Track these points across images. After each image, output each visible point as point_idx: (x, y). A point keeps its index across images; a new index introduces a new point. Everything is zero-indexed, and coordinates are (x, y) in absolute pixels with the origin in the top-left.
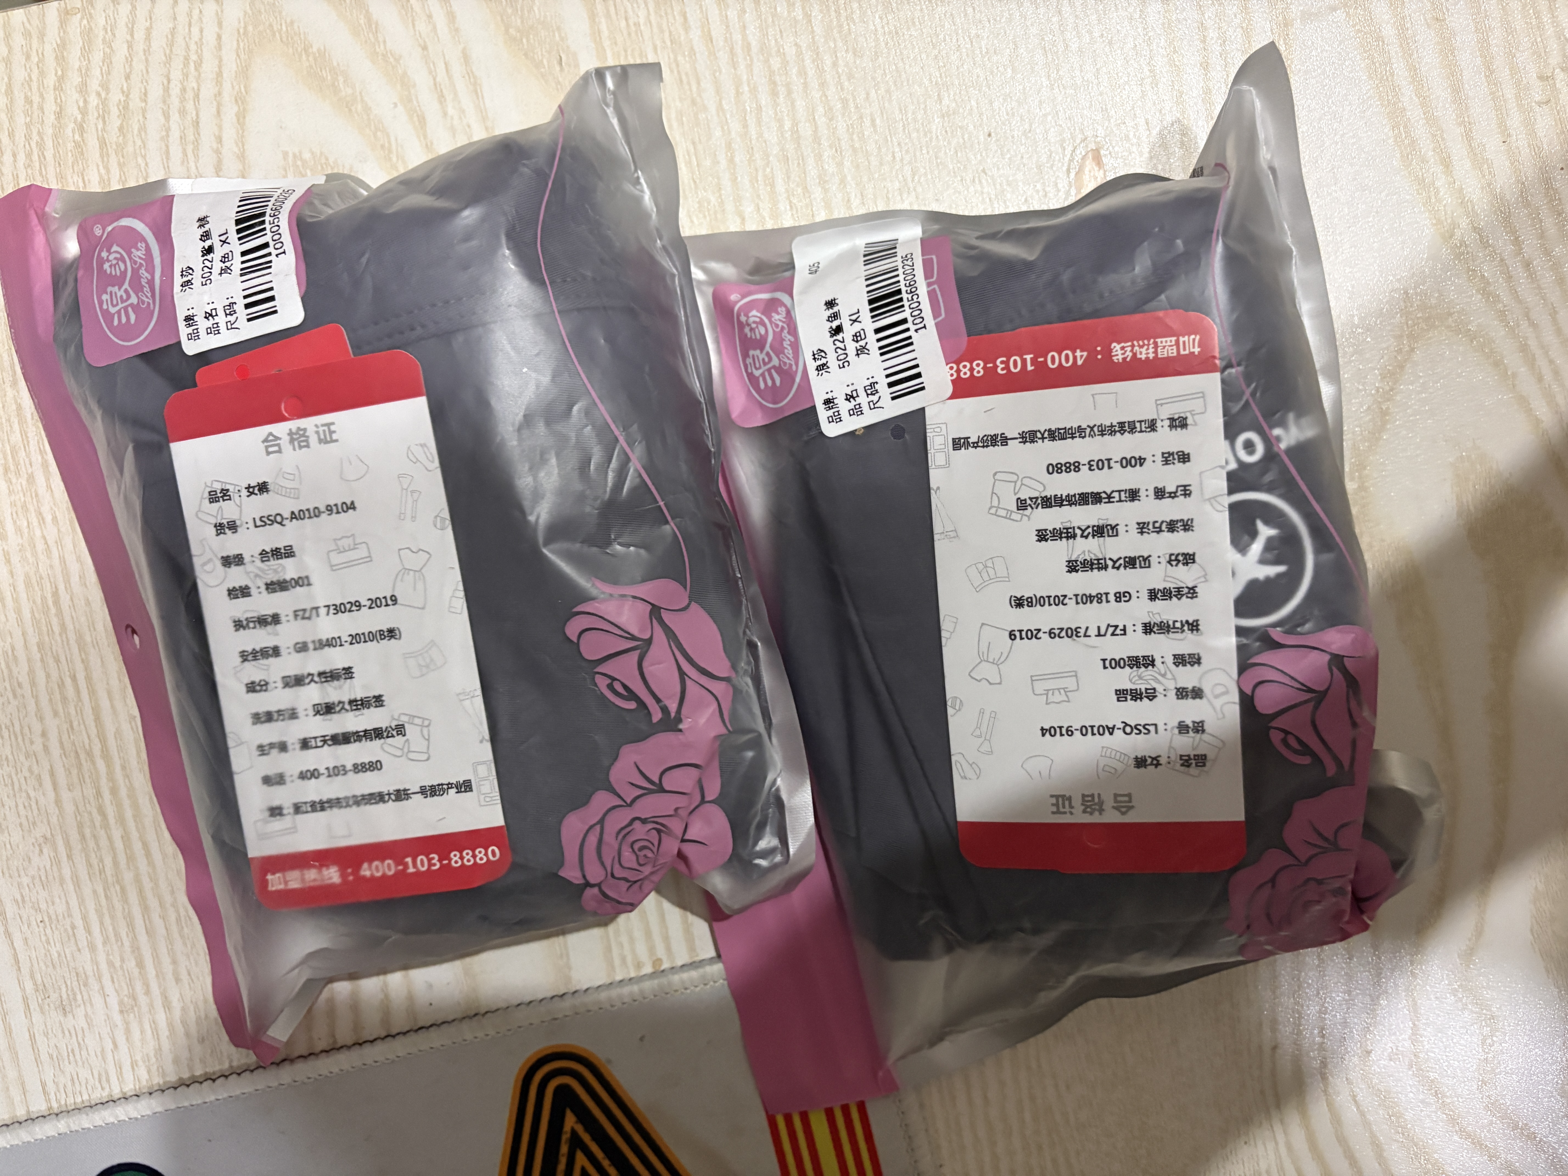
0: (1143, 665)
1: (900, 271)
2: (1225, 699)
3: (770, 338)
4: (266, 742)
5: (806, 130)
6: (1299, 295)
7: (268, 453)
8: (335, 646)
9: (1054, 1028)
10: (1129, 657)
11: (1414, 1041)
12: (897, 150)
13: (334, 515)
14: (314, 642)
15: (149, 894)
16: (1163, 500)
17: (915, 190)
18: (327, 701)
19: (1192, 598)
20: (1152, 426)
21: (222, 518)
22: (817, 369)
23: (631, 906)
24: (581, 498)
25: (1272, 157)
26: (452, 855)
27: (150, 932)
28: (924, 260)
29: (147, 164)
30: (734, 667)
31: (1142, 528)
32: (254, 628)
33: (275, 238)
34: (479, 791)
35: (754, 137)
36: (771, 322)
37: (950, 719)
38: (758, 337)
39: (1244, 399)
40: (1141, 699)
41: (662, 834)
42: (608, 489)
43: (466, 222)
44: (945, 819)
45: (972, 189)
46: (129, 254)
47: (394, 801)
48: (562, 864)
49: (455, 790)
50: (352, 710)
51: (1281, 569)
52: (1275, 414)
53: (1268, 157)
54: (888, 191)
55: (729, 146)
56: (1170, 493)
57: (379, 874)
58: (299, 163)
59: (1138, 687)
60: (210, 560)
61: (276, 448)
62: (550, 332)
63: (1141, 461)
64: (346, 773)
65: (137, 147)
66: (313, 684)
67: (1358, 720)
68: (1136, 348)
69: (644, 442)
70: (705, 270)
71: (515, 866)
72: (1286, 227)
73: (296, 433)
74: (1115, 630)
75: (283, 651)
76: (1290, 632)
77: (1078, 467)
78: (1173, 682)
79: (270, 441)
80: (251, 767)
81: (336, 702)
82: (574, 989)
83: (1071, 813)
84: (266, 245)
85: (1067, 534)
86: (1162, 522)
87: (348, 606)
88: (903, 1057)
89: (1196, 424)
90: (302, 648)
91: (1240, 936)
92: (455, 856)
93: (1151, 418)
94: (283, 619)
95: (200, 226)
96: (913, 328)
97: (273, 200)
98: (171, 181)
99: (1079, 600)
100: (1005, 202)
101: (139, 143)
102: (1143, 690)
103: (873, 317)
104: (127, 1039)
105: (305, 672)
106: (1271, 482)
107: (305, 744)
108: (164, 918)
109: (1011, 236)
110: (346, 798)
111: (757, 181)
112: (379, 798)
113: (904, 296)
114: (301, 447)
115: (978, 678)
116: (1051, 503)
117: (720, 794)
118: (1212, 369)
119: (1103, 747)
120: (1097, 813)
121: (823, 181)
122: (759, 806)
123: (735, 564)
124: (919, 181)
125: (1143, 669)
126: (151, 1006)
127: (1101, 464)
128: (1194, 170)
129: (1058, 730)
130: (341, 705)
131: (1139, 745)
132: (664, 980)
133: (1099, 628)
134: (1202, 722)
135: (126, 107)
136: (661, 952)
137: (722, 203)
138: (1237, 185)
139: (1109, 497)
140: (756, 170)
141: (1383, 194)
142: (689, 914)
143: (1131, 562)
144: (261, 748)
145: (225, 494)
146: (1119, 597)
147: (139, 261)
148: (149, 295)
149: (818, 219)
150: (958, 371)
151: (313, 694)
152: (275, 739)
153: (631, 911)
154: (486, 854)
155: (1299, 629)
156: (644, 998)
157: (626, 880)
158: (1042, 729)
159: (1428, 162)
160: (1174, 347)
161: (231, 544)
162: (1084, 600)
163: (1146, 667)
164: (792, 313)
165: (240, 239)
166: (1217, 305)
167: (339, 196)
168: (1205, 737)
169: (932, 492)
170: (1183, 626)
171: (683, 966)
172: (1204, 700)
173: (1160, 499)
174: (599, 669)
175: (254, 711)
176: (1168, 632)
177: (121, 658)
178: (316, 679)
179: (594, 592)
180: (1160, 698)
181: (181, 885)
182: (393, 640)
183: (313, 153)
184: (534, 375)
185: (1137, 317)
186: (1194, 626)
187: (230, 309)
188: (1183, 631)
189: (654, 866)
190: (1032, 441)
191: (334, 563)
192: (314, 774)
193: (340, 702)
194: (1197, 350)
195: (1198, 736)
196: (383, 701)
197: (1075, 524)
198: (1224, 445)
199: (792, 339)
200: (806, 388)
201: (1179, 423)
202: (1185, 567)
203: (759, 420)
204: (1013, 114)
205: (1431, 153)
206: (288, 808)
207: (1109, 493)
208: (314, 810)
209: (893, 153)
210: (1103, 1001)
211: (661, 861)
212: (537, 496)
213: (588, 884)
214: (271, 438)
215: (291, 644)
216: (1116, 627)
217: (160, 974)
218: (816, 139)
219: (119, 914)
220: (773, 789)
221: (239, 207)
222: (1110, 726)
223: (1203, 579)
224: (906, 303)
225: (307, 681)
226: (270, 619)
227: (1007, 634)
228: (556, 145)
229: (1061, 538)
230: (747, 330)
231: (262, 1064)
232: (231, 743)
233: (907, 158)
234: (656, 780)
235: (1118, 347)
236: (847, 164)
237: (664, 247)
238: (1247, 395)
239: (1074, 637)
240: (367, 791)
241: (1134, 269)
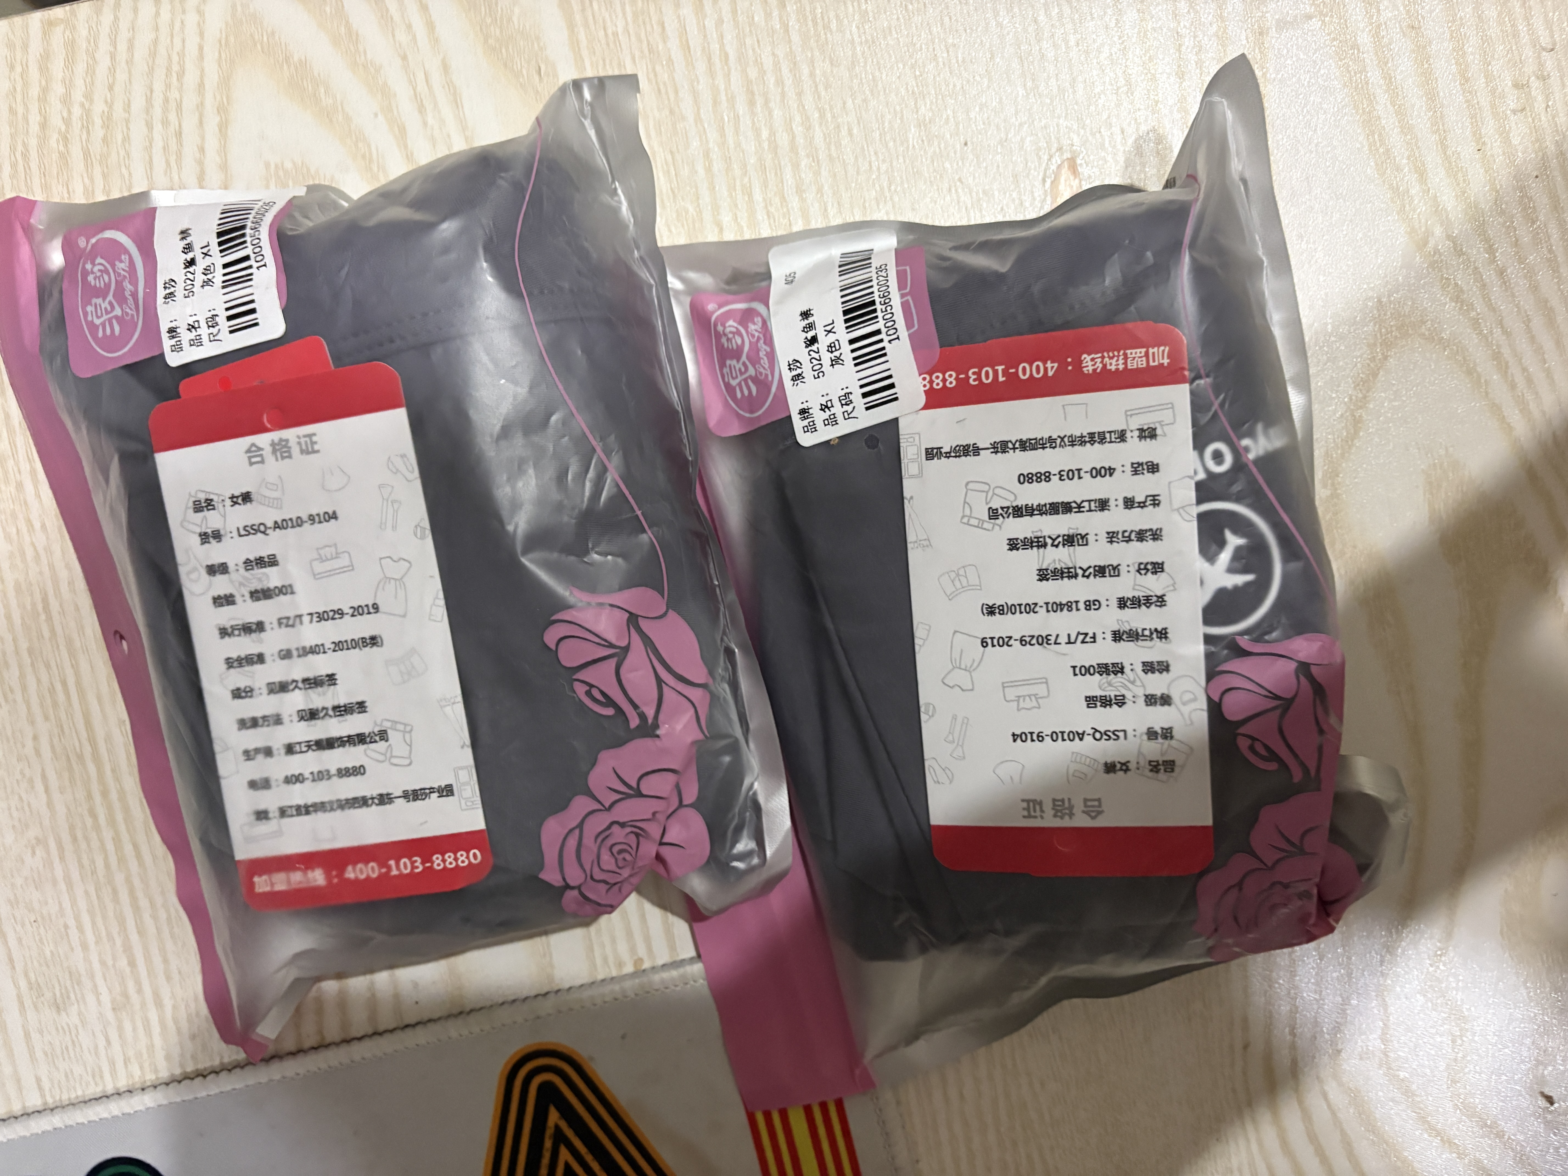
0: (1113, 672)
1: (874, 283)
2: (1193, 706)
3: (746, 348)
4: (251, 746)
5: (783, 139)
6: (1270, 305)
7: (251, 464)
8: (318, 653)
9: (1029, 1027)
10: (1098, 665)
11: (1384, 1040)
12: (873, 159)
13: (316, 525)
14: (297, 649)
15: (140, 894)
16: (1133, 510)
17: (891, 199)
18: (311, 707)
19: (1160, 606)
20: (1122, 436)
21: (207, 528)
22: (792, 379)
23: (611, 908)
24: (559, 507)
25: (1243, 168)
26: (434, 858)
27: (141, 932)
28: (897, 271)
29: (130, 174)
30: (711, 673)
31: (1112, 537)
32: (239, 635)
33: (256, 251)
34: (461, 796)
35: (732, 146)
36: (747, 332)
37: (923, 725)
38: (735, 347)
39: (1213, 409)
40: (1111, 705)
41: (641, 838)
42: (586, 499)
43: (444, 234)
44: (918, 823)
45: (948, 198)
46: (113, 266)
47: (377, 805)
48: (541, 866)
49: (436, 795)
50: (336, 716)
51: (1250, 577)
52: (1244, 424)
53: (1240, 168)
54: (865, 201)
55: (707, 154)
56: (1139, 503)
57: (363, 877)
58: (281, 173)
59: (1107, 694)
60: (195, 569)
61: (258, 459)
62: (527, 343)
63: (1111, 471)
64: (330, 777)
65: (122, 158)
66: (297, 691)
67: (1325, 727)
68: (1107, 360)
69: (621, 452)
70: (682, 280)
71: (496, 869)
72: (1257, 238)
73: (279, 444)
74: (1085, 638)
75: (268, 658)
76: (1258, 640)
77: (1048, 477)
78: (1142, 688)
79: (254, 453)
80: (238, 772)
81: (320, 708)
82: (556, 988)
83: (1042, 817)
84: (246, 258)
85: (1037, 543)
86: (1132, 531)
87: (331, 614)
88: (879, 1055)
89: (1165, 435)
90: (286, 655)
91: (1208, 938)
92: (437, 858)
93: (1120, 429)
94: (267, 626)
95: (183, 239)
96: (886, 339)
97: (253, 212)
98: (154, 193)
99: (1050, 609)
100: (981, 211)
101: (122, 153)
102: (1113, 697)
103: (847, 328)
104: (120, 1037)
105: (290, 679)
106: (1239, 492)
107: (290, 749)
108: (155, 918)
109: (985, 247)
110: (331, 802)
111: (735, 190)
112: (363, 802)
113: (878, 307)
114: (283, 458)
115: (951, 685)
116: (1022, 512)
117: (698, 798)
118: (1181, 380)
119: (1073, 753)
120: (1067, 817)
121: (800, 191)
122: (737, 810)
123: (712, 571)
124: (895, 191)
125: (1112, 676)
126: (143, 1005)
127: (1072, 474)
128: (1167, 181)
129: (1029, 736)
130: (324, 711)
131: (1109, 750)
132: (645, 979)
133: (1069, 635)
134: (1171, 728)
135: (110, 118)
136: (642, 952)
137: (700, 213)
138: (1207, 197)
139: (1079, 506)
140: (734, 180)
141: (1358, 202)
142: (670, 915)
143: (1101, 571)
144: (246, 753)
145: (209, 504)
146: (1088, 605)
147: (123, 273)
148: (133, 307)
149: (795, 229)
150: (931, 382)
151: (297, 700)
152: (260, 744)
153: (610, 913)
154: (468, 857)
155: (1267, 637)
156: (626, 997)
157: (605, 882)
158: (1014, 735)
159: (1402, 171)
160: (1144, 359)
161: (215, 553)
162: (1055, 608)
163: (1115, 674)
164: (769, 324)
165: (221, 251)
166: (1186, 316)
167: (319, 208)
168: (1173, 743)
169: (906, 501)
170: (1152, 634)
171: (664, 965)
172: (1173, 706)
173: (1129, 509)
174: (580, 676)
175: (240, 716)
176: (1137, 639)
177: (110, 663)
178: (300, 685)
179: (572, 600)
180: (1129, 704)
181: (171, 886)
182: (375, 648)
183: (294, 163)
184: (512, 386)
185: (1107, 328)
186: (1162, 634)
187: (212, 322)
188: (1152, 639)
189: (633, 868)
190: (1004, 452)
191: (316, 572)
192: (298, 779)
193: (323, 708)
194: (1166, 361)
195: (1167, 742)
196: (365, 707)
197: (1046, 533)
198: (1193, 455)
199: (768, 349)
200: (782, 398)
201: (1148, 434)
202: (1155, 577)
203: (736, 429)
204: (989, 124)
205: (1405, 161)
206: (274, 812)
207: (1079, 502)
208: (299, 814)
209: (870, 163)
210: (1077, 1001)
211: (640, 864)
212: (516, 506)
213: (567, 887)
214: (254, 449)
215: (276, 651)
216: (1086, 634)
217: (151, 972)
218: (793, 147)
219: (111, 914)
220: (751, 793)
221: (221, 219)
222: (1080, 731)
223: (1172, 588)
224: (879, 314)
225: (291, 687)
226: (254, 627)
227: (979, 641)
228: (534, 157)
229: (1032, 547)
230: (724, 340)
231: (251, 1061)
232: (217, 748)
233: (884, 167)
234: (634, 785)
235: (1088, 358)
236: (824, 173)
237: (641, 258)
238: (1216, 406)
239: (1045, 644)
240: (351, 796)
241: (1104, 281)
